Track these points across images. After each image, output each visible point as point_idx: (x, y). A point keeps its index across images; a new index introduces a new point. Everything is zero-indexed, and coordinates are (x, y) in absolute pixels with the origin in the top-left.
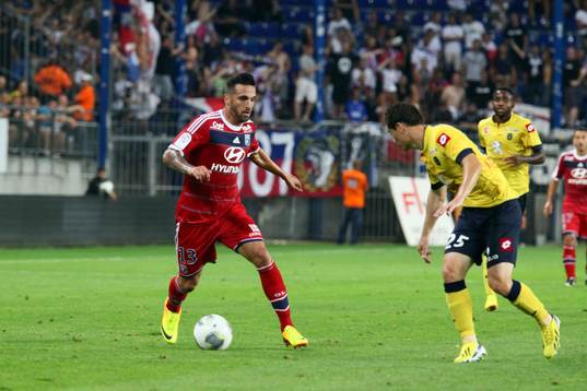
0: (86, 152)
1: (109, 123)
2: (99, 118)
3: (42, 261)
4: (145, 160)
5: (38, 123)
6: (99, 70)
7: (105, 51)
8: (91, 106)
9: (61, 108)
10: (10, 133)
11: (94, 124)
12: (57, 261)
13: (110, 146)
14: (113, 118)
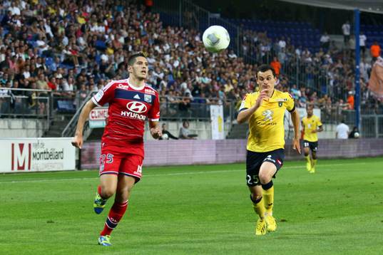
0: (351, 122)
1: (360, 110)
2: (356, 108)
3: (335, 165)
4: (374, 124)
5: (333, 111)
6: (356, 89)
7: (357, 82)
8: (353, 104)
9: (341, 105)
10: (321, 114)
11: (354, 111)
12: (341, 165)
13: (360, 119)
14: (361, 108)
